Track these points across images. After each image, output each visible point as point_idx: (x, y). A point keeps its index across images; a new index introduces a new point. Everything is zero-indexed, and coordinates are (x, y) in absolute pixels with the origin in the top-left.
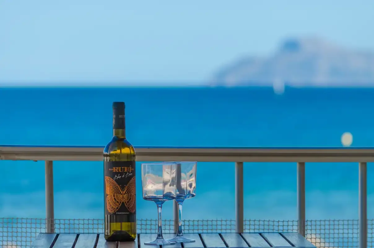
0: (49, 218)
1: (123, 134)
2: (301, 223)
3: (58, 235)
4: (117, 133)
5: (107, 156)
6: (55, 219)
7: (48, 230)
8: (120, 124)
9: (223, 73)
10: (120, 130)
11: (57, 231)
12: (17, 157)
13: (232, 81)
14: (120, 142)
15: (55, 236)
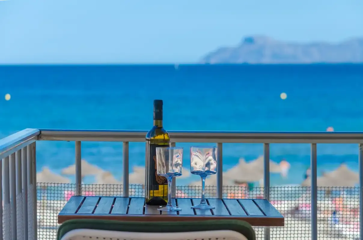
0: (77, 184)
1: (161, 124)
2: (266, 189)
3: (85, 198)
4: (156, 123)
5: (148, 140)
6: (82, 184)
7: (77, 193)
8: (159, 116)
9: (208, 57)
10: (159, 121)
11: (83, 194)
12: (54, 138)
13: (213, 61)
14: (158, 130)
15: (83, 198)
